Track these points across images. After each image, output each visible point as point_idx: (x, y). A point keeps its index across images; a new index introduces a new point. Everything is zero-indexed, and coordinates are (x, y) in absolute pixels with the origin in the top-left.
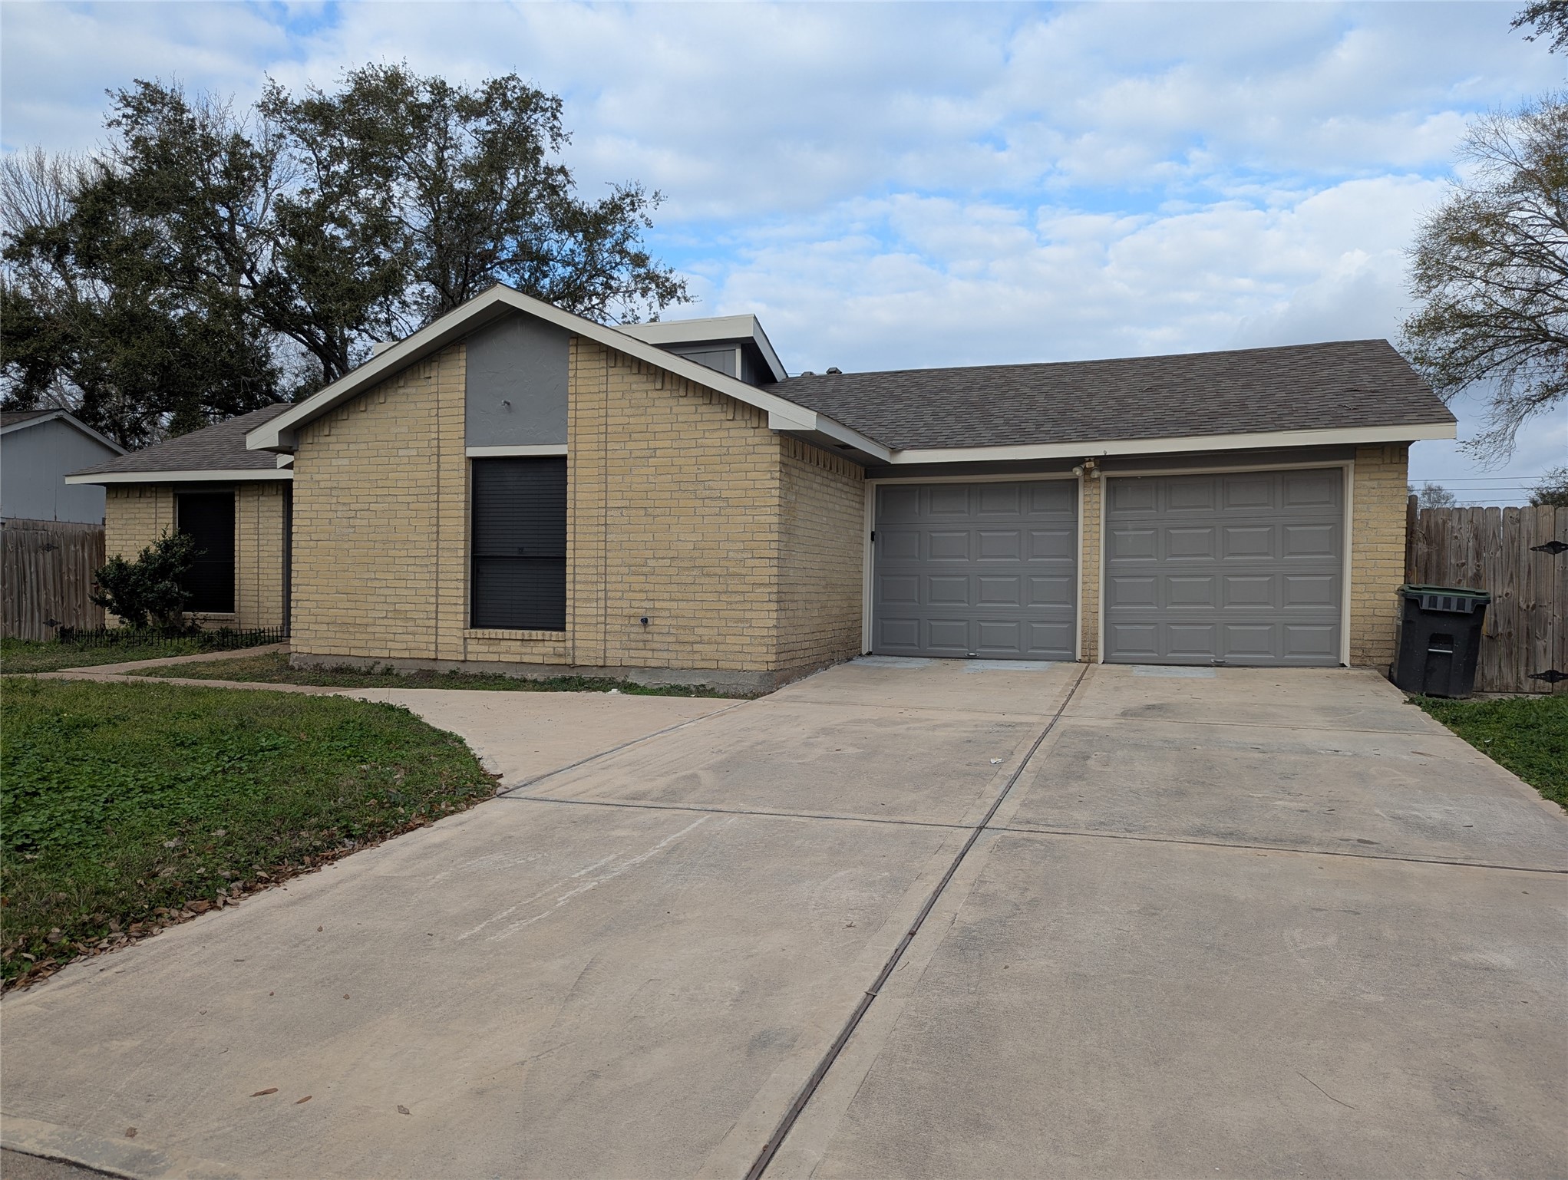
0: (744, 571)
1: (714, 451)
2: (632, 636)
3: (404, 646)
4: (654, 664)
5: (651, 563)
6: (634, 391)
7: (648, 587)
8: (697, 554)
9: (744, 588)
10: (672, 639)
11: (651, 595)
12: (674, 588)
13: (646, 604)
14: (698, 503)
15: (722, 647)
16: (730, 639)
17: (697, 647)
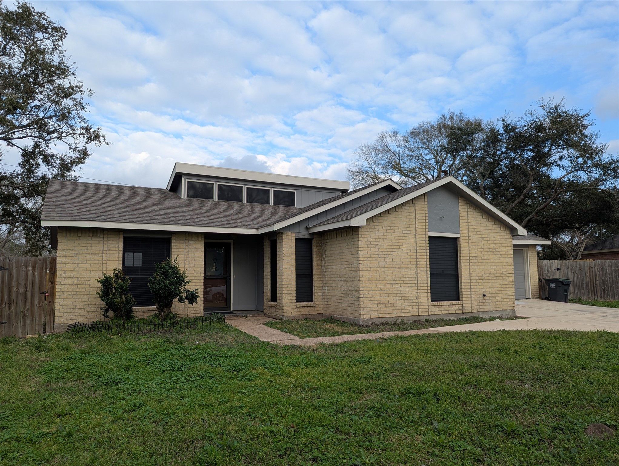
0: (507, 278)
1: (497, 239)
2: (480, 301)
3: (408, 311)
4: (486, 310)
5: (484, 276)
6: (477, 218)
7: (484, 284)
8: (495, 272)
9: (507, 283)
10: (490, 301)
11: (484, 287)
12: (490, 284)
13: (484, 290)
14: (494, 256)
15: (503, 303)
16: (505, 300)
17: (497, 303)
